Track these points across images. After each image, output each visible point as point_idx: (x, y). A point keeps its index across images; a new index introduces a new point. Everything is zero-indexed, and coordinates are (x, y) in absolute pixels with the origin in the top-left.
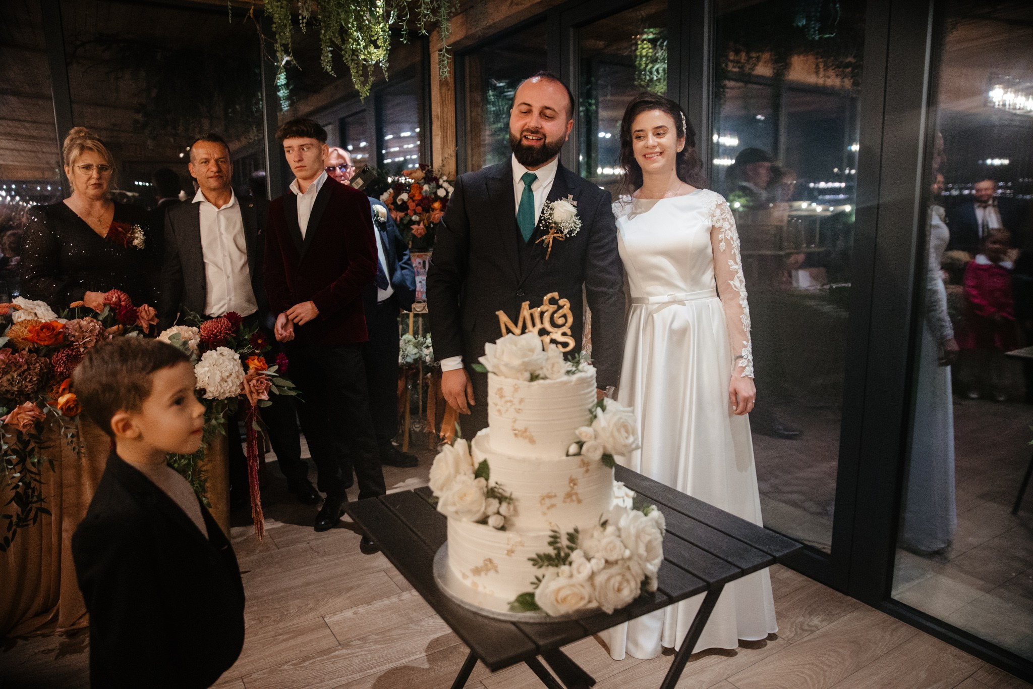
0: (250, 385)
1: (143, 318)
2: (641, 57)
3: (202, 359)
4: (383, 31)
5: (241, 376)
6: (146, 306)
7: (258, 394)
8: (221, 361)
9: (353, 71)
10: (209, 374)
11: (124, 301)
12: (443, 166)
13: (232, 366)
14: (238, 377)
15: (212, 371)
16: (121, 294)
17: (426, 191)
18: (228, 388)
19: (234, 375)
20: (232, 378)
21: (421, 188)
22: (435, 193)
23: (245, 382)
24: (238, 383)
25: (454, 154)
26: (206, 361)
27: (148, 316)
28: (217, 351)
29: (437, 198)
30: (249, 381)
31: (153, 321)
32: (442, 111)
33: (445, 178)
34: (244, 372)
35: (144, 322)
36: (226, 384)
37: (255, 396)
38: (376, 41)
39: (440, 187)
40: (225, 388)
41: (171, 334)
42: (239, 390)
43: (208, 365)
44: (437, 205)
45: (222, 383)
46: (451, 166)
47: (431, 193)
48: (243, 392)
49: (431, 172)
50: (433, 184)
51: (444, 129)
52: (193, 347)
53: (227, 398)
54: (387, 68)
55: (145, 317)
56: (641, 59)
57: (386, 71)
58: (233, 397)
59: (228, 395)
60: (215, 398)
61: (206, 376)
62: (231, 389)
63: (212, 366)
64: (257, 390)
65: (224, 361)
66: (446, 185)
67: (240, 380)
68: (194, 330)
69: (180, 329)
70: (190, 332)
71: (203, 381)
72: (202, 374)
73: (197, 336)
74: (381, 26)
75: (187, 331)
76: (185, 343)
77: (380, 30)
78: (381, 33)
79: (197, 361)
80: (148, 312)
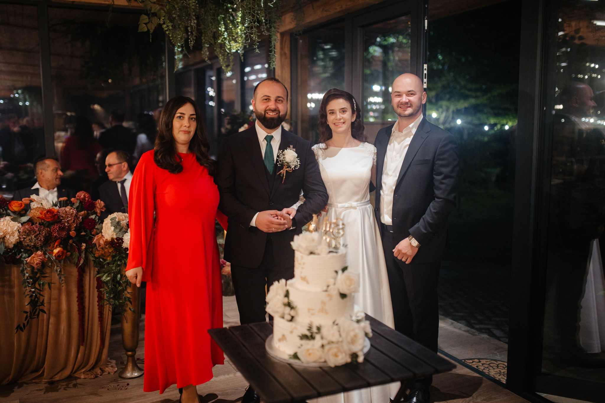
1: (97, 207)
6: (100, 200)
9: (221, 58)
11: (87, 197)
16: (86, 194)
27: (100, 206)
31: (103, 210)
35: (98, 209)
38: (236, 38)
41: (113, 217)
52: (123, 224)
55: (99, 207)
57: (242, 56)
68: (126, 215)
69: (118, 214)
70: (123, 216)
71: (127, 244)
72: (126, 240)
73: (127, 219)
74: (240, 27)
75: (122, 216)
76: (118, 223)
77: (239, 30)
78: (240, 32)
79: (125, 233)
80: (100, 204)
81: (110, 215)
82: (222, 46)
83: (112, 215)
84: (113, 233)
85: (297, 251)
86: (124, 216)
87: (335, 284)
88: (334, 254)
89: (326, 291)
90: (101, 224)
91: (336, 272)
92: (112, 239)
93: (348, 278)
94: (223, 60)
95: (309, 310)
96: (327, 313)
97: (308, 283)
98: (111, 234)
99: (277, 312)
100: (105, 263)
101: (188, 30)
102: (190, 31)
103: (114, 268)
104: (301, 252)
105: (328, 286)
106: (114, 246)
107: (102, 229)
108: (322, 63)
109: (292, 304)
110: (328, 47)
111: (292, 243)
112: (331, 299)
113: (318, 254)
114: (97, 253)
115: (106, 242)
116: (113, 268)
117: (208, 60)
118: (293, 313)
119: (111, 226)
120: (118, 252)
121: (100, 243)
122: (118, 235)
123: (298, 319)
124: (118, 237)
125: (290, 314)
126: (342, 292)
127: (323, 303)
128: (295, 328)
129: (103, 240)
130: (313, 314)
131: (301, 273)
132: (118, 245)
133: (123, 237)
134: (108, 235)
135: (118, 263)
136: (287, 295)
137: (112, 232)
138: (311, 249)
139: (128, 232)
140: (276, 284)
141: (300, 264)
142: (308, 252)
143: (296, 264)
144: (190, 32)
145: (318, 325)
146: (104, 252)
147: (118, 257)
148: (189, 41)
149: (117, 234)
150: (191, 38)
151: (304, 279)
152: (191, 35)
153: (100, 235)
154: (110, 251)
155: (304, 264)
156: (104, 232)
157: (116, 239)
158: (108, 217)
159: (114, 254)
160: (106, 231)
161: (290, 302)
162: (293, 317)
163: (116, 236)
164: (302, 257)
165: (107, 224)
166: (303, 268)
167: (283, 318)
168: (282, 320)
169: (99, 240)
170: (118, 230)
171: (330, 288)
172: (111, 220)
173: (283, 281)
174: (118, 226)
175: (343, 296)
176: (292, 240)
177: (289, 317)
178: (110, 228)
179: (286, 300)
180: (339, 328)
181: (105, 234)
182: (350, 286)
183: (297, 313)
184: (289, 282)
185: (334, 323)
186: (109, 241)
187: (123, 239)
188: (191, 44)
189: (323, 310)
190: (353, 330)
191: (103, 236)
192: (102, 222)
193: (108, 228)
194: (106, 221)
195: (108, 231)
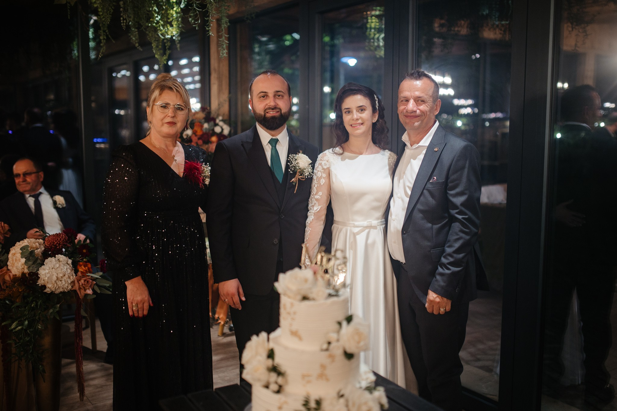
0: (79, 283)
2: (371, 28)
3: (45, 263)
4: (177, 13)
5: (72, 277)
7: (85, 290)
8: (58, 265)
9: (154, 45)
10: (48, 275)
12: (219, 109)
13: (65, 269)
14: (69, 278)
15: (51, 273)
17: (206, 128)
18: (62, 285)
19: (67, 276)
20: (65, 278)
21: (202, 126)
22: (213, 130)
23: (76, 282)
24: (70, 282)
25: (227, 99)
26: (47, 266)
27: (4, 231)
28: (55, 257)
29: (214, 133)
30: (79, 281)
31: (7, 235)
32: (219, 66)
33: (221, 118)
34: (74, 274)
35: (1, 235)
36: (60, 282)
37: (82, 291)
38: (171, 22)
39: (216, 125)
40: (60, 285)
41: (23, 245)
42: (70, 287)
43: (48, 268)
44: (214, 139)
45: (57, 281)
46: (225, 108)
47: (209, 129)
48: (74, 288)
49: (209, 113)
50: (212, 123)
51: (220, 79)
52: (38, 254)
53: (61, 293)
54: (179, 41)
55: (2, 231)
56: (371, 31)
57: (178, 43)
58: (65, 292)
59: (61, 290)
60: (52, 292)
61: (46, 276)
62: (65, 285)
63: (51, 270)
64: (84, 287)
65: (60, 265)
66: (221, 124)
67: (71, 279)
68: (40, 241)
69: (29, 241)
70: (37, 244)
71: (44, 280)
72: (43, 275)
73: (42, 246)
74: (175, 9)
75: (35, 243)
76: (32, 253)
77: (174, 12)
78: (175, 15)
79: (40, 265)
80: (4, 228)
81: (19, 242)
82: (156, 30)
83: (21, 242)
84: (24, 267)
85: (285, 294)
86: (38, 242)
87: (338, 340)
88: (335, 299)
89: (327, 350)
90: (6, 254)
91: (340, 324)
92: (23, 274)
93: (358, 333)
94: (157, 47)
95: (304, 376)
96: (327, 380)
97: (300, 338)
98: (21, 268)
99: (259, 380)
100: (13, 306)
101: (120, 5)
102: (122, 6)
103: (27, 313)
104: (289, 297)
105: (329, 343)
106: (26, 283)
107: (8, 261)
108: (257, 58)
109: (280, 368)
110: (264, 39)
111: (276, 285)
112: (333, 361)
113: (314, 299)
114: (2, 294)
115: (15, 279)
116: (25, 312)
117: (138, 46)
118: (280, 380)
119: (22, 257)
120: (31, 292)
121: (5, 280)
122: (31, 268)
123: (288, 389)
124: (31, 271)
125: (276, 383)
126: (349, 351)
127: (323, 367)
128: (286, 402)
129: (10, 276)
130: (309, 382)
131: (291, 325)
132: (31, 282)
133: (38, 272)
134: (16, 268)
135: (31, 305)
136: (271, 355)
137: (23, 265)
138: (304, 293)
139: (44, 265)
140: (254, 338)
141: (289, 313)
142: (299, 297)
143: (282, 311)
144: (122, 8)
145: (317, 398)
146: (11, 292)
147: (31, 298)
148: (122, 19)
149: (29, 267)
150: (123, 15)
151: (295, 334)
152: (123, 11)
153: (5, 268)
154: (20, 291)
155: (295, 313)
156: (10, 265)
157: (29, 274)
158: (16, 245)
159: (26, 294)
160: (13, 265)
161: (275, 365)
162: (280, 386)
163: (29, 270)
164: (292, 305)
165: (14, 254)
166: (293, 319)
167: (267, 387)
168: (265, 391)
169: (4, 276)
170: (30, 263)
171: (332, 346)
172: (21, 249)
173: (264, 335)
174: (31, 258)
175: (349, 356)
176: (277, 280)
177: (274, 387)
178: (19, 260)
179: (270, 362)
180: (347, 401)
181: (12, 267)
182: (359, 342)
183: (286, 382)
184: (273, 335)
185: (338, 393)
186: (19, 277)
187: (38, 274)
188: (124, 23)
189: (322, 376)
190: (366, 403)
191: (9, 270)
192: (8, 252)
193: (16, 260)
194: (13, 250)
195: (16, 264)
